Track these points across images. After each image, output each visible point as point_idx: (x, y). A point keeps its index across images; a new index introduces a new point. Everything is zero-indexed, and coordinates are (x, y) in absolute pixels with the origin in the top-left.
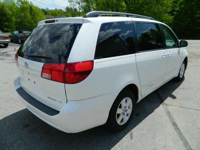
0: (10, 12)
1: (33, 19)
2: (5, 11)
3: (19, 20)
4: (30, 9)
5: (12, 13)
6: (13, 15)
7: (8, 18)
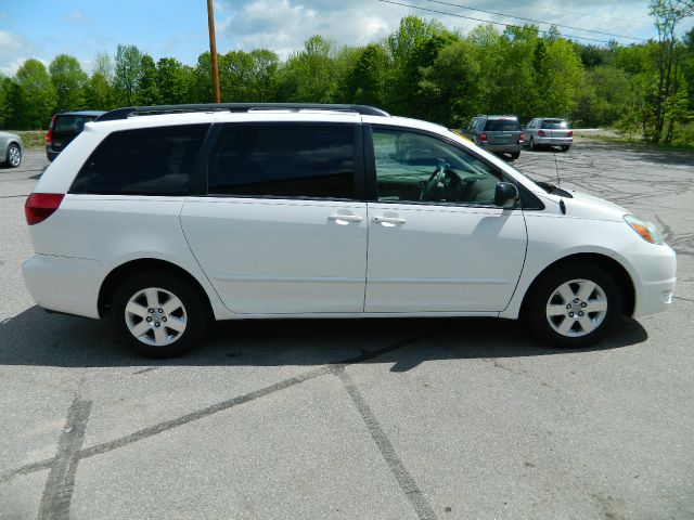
0: (477, 67)
1: (539, 82)
2: (464, 63)
3: (498, 88)
4: (536, 53)
5: (482, 69)
6: (483, 74)
7: (468, 84)
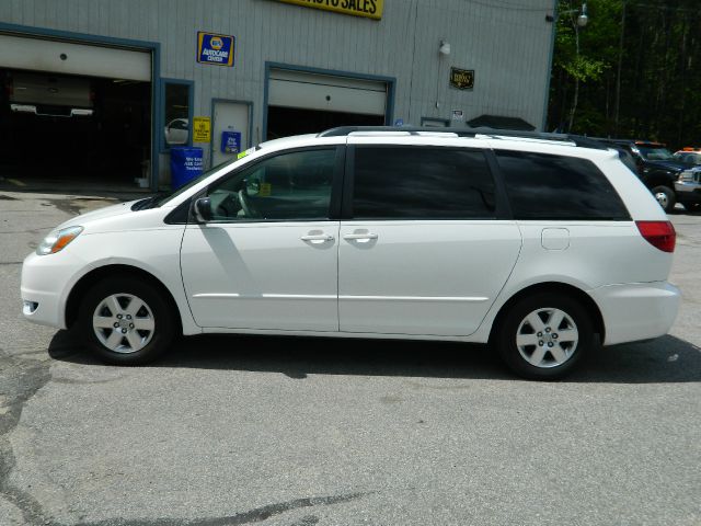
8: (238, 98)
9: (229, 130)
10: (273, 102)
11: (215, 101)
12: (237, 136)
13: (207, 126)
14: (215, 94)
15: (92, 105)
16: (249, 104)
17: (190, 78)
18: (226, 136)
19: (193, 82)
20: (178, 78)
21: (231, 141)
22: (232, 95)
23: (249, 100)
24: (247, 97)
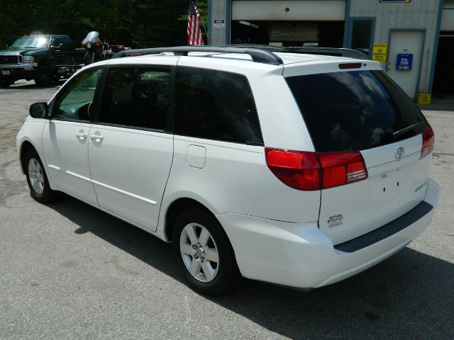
8: (413, 27)
9: (405, 53)
10: (444, 27)
11: (393, 31)
12: (410, 57)
13: (384, 50)
14: (393, 25)
15: (318, 40)
16: (423, 31)
17: (372, 15)
18: (400, 57)
19: (375, 18)
20: (364, 16)
21: (405, 61)
22: (408, 25)
23: (423, 28)
24: (421, 26)
